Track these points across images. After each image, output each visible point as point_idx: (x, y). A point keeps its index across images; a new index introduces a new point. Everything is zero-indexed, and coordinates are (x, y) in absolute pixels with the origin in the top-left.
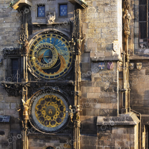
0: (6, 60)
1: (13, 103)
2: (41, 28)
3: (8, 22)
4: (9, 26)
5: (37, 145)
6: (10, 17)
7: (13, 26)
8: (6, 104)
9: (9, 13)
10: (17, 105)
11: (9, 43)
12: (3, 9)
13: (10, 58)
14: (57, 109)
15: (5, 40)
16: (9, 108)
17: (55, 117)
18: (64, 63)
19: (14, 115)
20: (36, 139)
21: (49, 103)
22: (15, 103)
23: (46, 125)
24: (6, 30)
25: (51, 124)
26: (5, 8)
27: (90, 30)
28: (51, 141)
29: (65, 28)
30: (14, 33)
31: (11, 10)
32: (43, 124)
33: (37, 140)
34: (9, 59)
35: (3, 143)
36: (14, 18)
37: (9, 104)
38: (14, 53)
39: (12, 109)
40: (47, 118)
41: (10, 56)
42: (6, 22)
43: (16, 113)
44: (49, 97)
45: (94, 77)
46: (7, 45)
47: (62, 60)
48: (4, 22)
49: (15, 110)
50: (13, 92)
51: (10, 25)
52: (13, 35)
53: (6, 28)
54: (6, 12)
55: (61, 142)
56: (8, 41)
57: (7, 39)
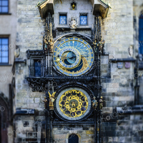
0: (29, 60)
1: (37, 98)
2: (65, 32)
3: (31, 27)
4: (32, 31)
5: (61, 133)
6: (33, 23)
7: (36, 31)
8: (31, 99)
9: (32, 19)
10: (41, 99)
11: (32, 45)
12: (25, 15)
13: (34, 59)
14: (79, 100)
15: (29, 43)
16: (33, 102)
17: (79, 107)
18: (86, 63)
19: (37, 108)
20: (60, 127)
21: (71, 98)
22: (39, 98)
23: (73, 116)
24: (29, 34)
25: (77, 114)
26: (28, 15)
27: (108, 36)
28: (75, 129)
29: (87, 33)
30: (37, 37)
31: (34, 16)
32: (70, 116)
33: (61, 129)
34: (32, 60)
35: (28, 132)
36: (37, 23)
37: (33, 99)
38: (38, 54)
39: (36, 103)
40: (72, 111)
41: (34, 57)
42: (29, 27)
43: (40, 107)
44: (69, 92)
45: (113, 75)
46: (30, 47)
47: (84, 60)
48: (27, 26)
49: (39, 104)
50: (38, 87)
51: (34, 30)
52: (36, 39)
53: (30, 32)
54: (28, 18)
55: (84, 129)
56: (31, 44)
57: (31, 41)
